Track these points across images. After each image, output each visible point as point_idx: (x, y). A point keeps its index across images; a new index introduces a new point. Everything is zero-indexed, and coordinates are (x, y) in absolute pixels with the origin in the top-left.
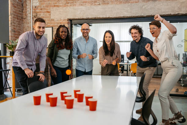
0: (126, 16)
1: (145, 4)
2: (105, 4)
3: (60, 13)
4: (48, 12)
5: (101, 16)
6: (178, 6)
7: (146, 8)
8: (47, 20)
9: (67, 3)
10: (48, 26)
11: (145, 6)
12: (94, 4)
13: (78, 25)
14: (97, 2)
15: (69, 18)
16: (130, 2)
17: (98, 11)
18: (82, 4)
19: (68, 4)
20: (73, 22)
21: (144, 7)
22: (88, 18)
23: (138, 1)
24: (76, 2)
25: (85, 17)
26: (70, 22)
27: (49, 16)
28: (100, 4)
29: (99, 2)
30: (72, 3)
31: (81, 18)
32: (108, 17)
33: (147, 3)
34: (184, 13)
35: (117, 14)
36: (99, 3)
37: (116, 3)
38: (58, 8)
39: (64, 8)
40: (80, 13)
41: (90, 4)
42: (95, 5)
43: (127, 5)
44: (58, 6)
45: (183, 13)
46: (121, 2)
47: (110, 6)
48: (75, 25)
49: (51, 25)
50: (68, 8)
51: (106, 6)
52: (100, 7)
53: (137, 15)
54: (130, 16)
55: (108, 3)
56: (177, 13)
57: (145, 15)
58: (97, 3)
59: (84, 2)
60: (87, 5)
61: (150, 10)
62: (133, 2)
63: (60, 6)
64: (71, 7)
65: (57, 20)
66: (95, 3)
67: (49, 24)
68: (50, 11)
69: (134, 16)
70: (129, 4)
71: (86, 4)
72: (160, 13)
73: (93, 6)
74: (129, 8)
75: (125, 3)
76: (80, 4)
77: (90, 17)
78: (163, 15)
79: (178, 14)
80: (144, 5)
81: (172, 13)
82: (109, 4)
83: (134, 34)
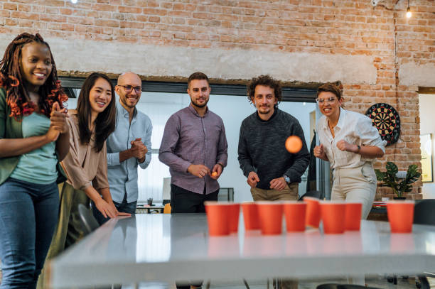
2: (126, 40)
6: (295, 65)
7: (229, 63)
9: (10, 23)
11: (226, 58)
12: (94, 37)
14: (104, 32)
16: (191, 44)
17: (107, 56)
18: (57, 31)
19: (12, 27)
21: (222, 60)
23: (210, 44)
24: (38, 24)
28: (111, 39)
29: (108, 32)
30: (27, 25)
33: (231, 50)
34: (307, 82)
35: (158, 70)
36: (108, 37)
37: (154, 41)
41: (83, 37)
42: (98, 39)
43: (182, 49)
45: (304, 81)
46: (169, 41)
47: (140, 47)
51: (127, 46)
52: (112, 46)
55: (135, 40)
56: (292, 80)
57: (227, 79)
58: (104, 37)
59: (65, 28)
60: (74, 36)
61: (238, 68)
62: (198, 45)
66: (99, 35)
70: (189, 48)
71: (70, 35)
73: (91, 42)
74: (187, 58)
75: (179, 45)
76: (51, 33)
79: (295, 82)
80: (222, 55)
81: (284, 80)
82: (138, 43)
83: (264, 97)
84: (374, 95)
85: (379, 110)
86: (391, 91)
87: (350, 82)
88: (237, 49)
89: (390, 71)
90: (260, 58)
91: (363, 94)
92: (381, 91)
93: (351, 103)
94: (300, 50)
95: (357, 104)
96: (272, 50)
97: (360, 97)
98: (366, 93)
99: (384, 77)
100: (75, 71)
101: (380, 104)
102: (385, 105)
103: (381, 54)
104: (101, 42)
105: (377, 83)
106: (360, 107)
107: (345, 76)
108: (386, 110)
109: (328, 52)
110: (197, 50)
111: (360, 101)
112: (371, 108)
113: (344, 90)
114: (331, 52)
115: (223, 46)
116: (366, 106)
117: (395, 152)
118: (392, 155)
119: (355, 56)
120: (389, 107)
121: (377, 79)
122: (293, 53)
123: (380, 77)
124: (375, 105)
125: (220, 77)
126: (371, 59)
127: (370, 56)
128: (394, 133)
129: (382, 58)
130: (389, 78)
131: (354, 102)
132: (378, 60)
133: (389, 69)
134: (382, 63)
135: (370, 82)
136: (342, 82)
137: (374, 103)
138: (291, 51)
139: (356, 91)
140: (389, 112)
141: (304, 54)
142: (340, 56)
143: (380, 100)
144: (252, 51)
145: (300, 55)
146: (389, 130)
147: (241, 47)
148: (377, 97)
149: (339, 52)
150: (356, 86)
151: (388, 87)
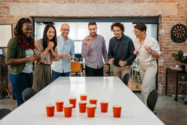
0: (92, 15)
1: (111, 4)
2: (71, 2)
3: (21, 9)
4: (6, 8)
5: (67, 15)
6: (141, 9)
7: (112, 9)
8: (5, 16)
10: (6, 23)
12: (59, 2)
13: (41, 23)
15: (31, 15)
16: (97, 2)
17: (64, 9)
20: (35, 19)
21: (109, 8)
22: (53, 16)
23: (104, 2)
25: (49, 15)
26: (32, 19)
27: (7, 12)
28: (65, 2)
31: (45, 16)
32: (74, 16)
33: (113, 4)
34: (146, 16)
35: (83, 14)
36: (64, 2)
37: (82, 2)
38: (18, 4)
39: (26, 4)
40: (44, 11)
41: (55, 2)
42: (60, 3)
43: (93, 4)
44: (17, 2)
45: (144, 16)
46: (88, 2)
47: (76, 5)
48: (38, 23)
49: (11, 22)
50: (31, 4)
51: (71, 5)
52: (65, 5)
53: (103, 15)
54: (97, 16)
55: (74, 2)
56: (139, 15)
57: (111, 16)
58: (62, 1)
60: (51, 2)
61: (116, 11)
62: (99, 3)
63: (21, 2)
64: (34, 4)
65: (18, 17)
67: (7, 22)
68: (9, 7)
69: (100, 16)
70: (96, 4)
72: (124, 14)
73: (57, 4)
74: (95, 8)
75: (92, 3)
76: (44, 1)
77: (55, 15)
78: (128, 16)
79: (141, 16)
80: (110, 6)
81: (136, 15)
83: (116, 31)
84: (176, 20)
85: (178, 27)
86: (184, 18)
87: (165, 15)
88: (116, 3)
89: (184, 9)
90: (126, 6)
91: (171, 20)
92: (180, 18)
93: (165, 24)
94: (143, 2)
95: (168, 25)
96: (131, 2)
97: (170, 22)
98: (172, 20)
99: (181, 12)
100: (52, 16)
101: (178, 24)
102: (181, 24)
103: (180, 1)
104: (61, 4)
105: (178, 15)
106: (169, 26)
107: (163, 12)
108: (181, 27)
109: (155, 2)
110: (99, 4)
111: (170, 23)
112: (174, 26)
113: (162, 18)
114: (157, 2)
115: (110, 2)
116: (172, 25)
117: (184, 45)
118: (183, 46)
119: (168, 3)
120: (183, 25)
121: (178, 13)
122: (140, 4)
123: (179, 12)
124: (176, 25)
125: (109, 15)
126: (176, 4)
127: (175, 3)
128: (184, 37)
129: (181, 3)
130: (184, 13)
131: (167, 24)
132: (179, 5)
133: (184, 8)
134: (181, 5)
135: (175, 15)
136: (162, 15)
137: (176, 24)
138: (139, 3)
139: (168, 19)
140: (182, 28)
141: (145, 4)
142: (161, 3)
143: (179, 23)
144: (122, 4)
145: (143, 4)
146: (182, 36)
147: (118, 2)
148: (178, 21)
149: (160, 2)
150: (168, 17)
151: (183, 16)
